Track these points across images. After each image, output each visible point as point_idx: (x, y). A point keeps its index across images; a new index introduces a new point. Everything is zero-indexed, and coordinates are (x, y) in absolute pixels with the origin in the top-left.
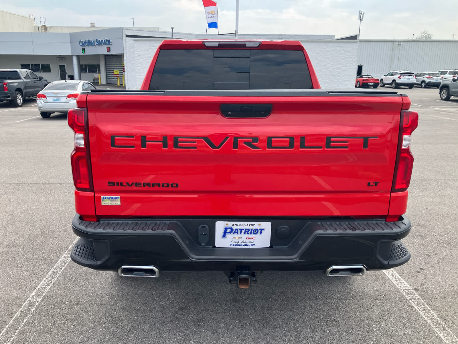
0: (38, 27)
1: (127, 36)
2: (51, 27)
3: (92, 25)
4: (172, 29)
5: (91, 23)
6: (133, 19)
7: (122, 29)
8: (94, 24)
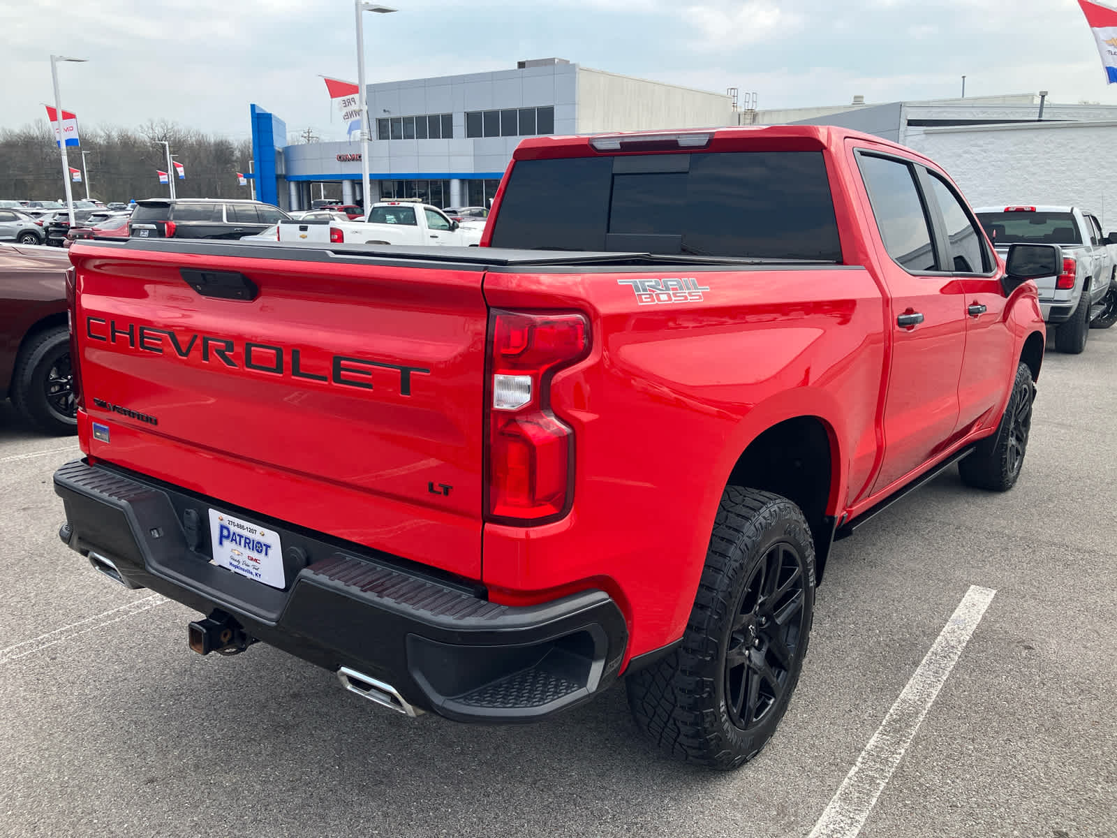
0: (739, 115)
1: (911, 123)
2: (764, 113)
3: (858, 99)
4: (1043, 97)
5: (855, 97)
6: (964, 77)
7: (901, 105)
8: (862, 97)
